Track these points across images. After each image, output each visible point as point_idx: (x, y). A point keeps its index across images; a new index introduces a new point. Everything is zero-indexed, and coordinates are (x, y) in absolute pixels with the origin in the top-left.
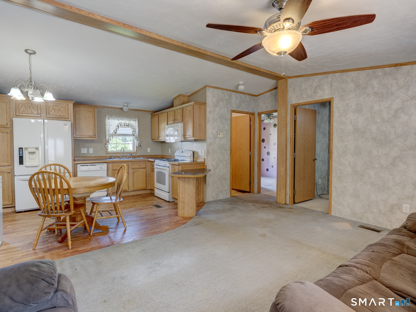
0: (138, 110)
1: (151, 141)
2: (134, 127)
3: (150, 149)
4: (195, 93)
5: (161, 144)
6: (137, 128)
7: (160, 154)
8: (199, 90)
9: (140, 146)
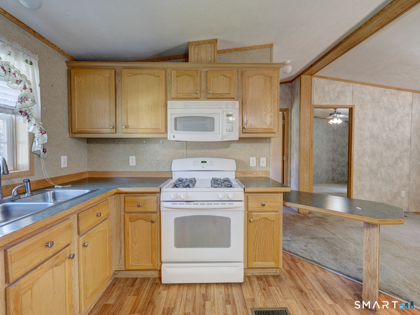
0: (34, 32)
1: (67, 136)
2: (30, 84)
3: (66, 157)
4: (236, 50)
5: (86, 145)
6: (38, 90)
7: (86, 170)
8: (251, 48)
9: (44, 151)
